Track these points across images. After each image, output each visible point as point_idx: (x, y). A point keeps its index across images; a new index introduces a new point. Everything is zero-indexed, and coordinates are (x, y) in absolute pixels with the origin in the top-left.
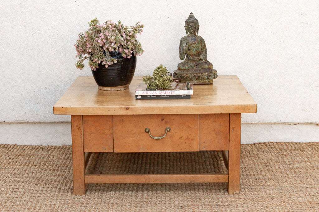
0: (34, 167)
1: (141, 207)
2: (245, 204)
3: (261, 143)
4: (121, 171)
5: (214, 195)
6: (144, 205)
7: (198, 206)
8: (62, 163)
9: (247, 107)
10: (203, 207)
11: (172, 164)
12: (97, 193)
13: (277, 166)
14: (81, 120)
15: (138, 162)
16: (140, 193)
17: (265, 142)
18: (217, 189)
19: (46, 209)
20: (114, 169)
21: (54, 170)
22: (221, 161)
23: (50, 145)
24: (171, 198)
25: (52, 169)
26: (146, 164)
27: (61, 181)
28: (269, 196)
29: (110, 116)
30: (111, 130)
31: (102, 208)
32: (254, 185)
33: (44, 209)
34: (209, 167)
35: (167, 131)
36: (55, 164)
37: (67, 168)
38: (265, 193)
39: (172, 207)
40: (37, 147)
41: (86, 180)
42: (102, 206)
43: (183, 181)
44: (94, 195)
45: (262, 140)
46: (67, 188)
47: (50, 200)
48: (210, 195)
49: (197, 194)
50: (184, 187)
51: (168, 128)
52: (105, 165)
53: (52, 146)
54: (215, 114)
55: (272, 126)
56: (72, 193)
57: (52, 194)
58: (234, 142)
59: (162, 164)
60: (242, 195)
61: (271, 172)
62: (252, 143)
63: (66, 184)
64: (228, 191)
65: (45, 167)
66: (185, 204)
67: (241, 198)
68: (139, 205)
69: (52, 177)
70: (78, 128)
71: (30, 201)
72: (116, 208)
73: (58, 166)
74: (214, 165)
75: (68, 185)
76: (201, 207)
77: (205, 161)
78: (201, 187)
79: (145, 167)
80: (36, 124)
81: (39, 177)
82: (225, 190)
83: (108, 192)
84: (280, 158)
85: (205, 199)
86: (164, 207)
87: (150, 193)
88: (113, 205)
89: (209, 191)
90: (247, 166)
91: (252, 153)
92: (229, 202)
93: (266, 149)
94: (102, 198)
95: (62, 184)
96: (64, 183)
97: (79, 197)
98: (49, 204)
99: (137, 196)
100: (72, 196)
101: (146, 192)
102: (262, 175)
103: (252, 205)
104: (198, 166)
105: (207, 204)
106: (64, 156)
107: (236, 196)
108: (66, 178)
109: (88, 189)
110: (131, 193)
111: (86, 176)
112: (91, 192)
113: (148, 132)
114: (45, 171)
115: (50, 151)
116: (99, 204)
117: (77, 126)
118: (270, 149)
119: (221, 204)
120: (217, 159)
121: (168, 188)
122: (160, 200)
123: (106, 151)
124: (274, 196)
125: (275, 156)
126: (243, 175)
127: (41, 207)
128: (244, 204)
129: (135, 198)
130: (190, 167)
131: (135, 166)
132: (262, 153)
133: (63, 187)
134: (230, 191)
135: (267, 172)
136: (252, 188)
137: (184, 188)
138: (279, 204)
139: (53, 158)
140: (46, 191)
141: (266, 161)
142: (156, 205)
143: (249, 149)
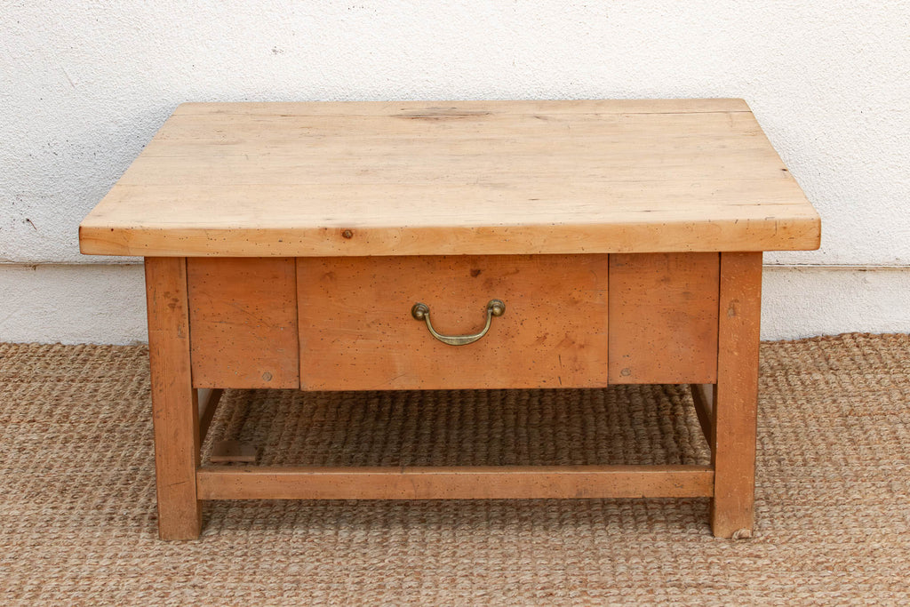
0: (28, 427)
1: (398, 591)
2: (772, 581)
3: (827, 338)
4: (331, 443)
5: (660, 544)
6: (410, 582)
7: (602, 585)
8: (124, 413)
9: (785, 228)
10: (624, 591)
11: (513, 417)
12: (243, 532)
13: (885, 428)
14: (180, 275)
15: (391, 410)
16: (396, 532)
17: (841, 335)
18: (671, 518)
19: (58, 595)
20: (305, 437)
21: (97, 439)
22: (685, 405)
23: (87, 341)
24: (506, 556)
25: (90, 435)
26: (421, 415)
27: (119, 485)
28: (860, 546)
29: (286, 259)
30: (290, 312)
31: (258, 594)
32: (804, 504)
33: (52, 596)
34: (642, 430)
35: (490, 313)
36: (101, 416)
37: (143, 433)
38: (846, 533)
39: (509, 590)
40: (41, 350)
41: (202, 488)
42: (259, 586)
43: (551, 494)
44: (232, 541)
45: (832, 329)
46: (137, 511)
47: (72, 561)
48: (646, 545)
49: (601, 538)
50: (554, 508)
51: (497, 303)
52: (278, 419)
53: (95, 348)
54: (666, 255)
55: (869, 276)
56: (152, 531)
57: (82, 534)
58: (736, 354)
59: (476, 420)
60: (760, 543)
61: (863, 449)
62: (796, 336)
63: (135, 497)
64: (710, 525)
65: (67, 425)
66: (558, 578)
67: (759, 557)
68: (391, 582)
69: (88, 467)
70: (169, 301)
71: (4, 561)
72: (308, 593)
73: (110, 424)
74: (660, 420)
75: (142, 500)
76: (614, 591)
77: (630, 405)
78: (613, 509)
79: (418, 428)
80: (38, 271)
81: (43, 466)
82: (702, 521)
83: (282, 530)
84: (896, 396)
85: (627, 560)
86: (482, 592)
87: (431, 535)
88: (298, 582)
89: (644, 526)
90: (778, 429)
91: (794, 379)
92: (715, 570)
93: (846, 361)
94: (259, 553)
95: (120, 495)
96: (129, 493)
97: (176, 549)
98: (69, 574)
99: (383, 544)
100: (152, 543)
101: (416, 531)
102: (834, 464)
103: (800, 585)
104: (603, 425)
105: (635, 578)
106: (134, 385)
107: (741, 548)
108: (136, 470)
109: (209, 517)
110: (363, 533)
111: (201, 474)
112: (221, 527)
113: (424, 318)
114: (66, 441)
115: (88, 366)
116: (247, 578)
117: (166, 294)
118: (859, 359)
119: (688, 580)
120: (670, 401)
121: (495, 515)
122: (466, 561)
123: (273, 385)
124: (877, 546)
125: (877, 387)
126: (764, 461)
127: (39, 587)
128: (769, 577)
129: (377, 552)
130: (577, 431)
131: (381, 425)
132: (831, 378)
133: (124, 505)
134: (718, 527)
135: (849, 450)
136: (799, 514)
137: (554, 515)
138: (897, 578)
139: (96, 391)
140: (63, 524)
141: (846, 408)
142: (453, 580)
143: (786, 361)
